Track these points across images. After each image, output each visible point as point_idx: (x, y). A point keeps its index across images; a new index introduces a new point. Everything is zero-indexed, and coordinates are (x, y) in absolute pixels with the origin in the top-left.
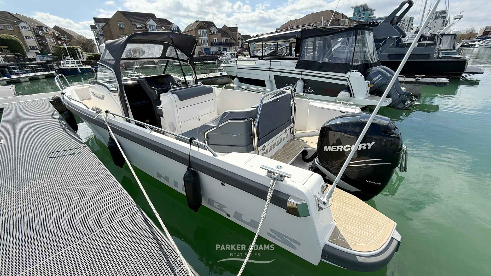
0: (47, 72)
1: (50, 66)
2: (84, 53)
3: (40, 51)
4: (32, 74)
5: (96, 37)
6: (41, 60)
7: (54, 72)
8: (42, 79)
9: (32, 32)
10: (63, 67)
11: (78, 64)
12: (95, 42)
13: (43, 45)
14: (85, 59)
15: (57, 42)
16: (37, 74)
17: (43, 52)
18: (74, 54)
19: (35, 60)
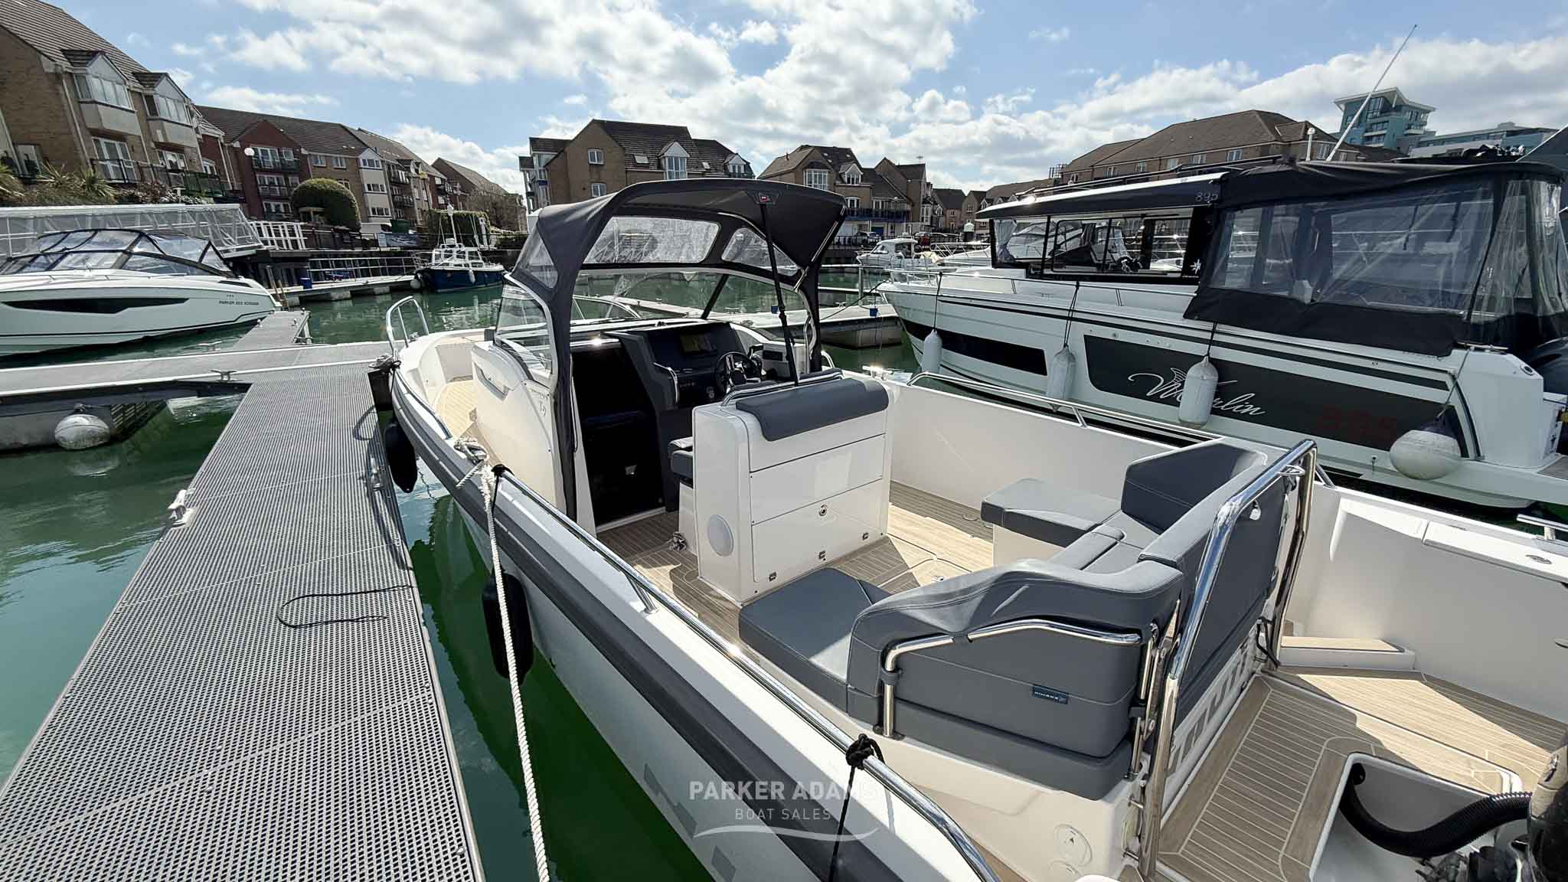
0: (397, 277)
1: (407, 262)
2: (493, 228)
3: (392, 221)
4: (360, 281)
5: (529, 190)
6: (388, 246)
7: (411, 277)
8: (381, 294)
9: (384, 173)
10: (435, 265)
11: (472, 258)
12: (525, 203)
13: (402, 206)
14: (492, 247)
15: (435, 200)
16: (372, 280)
17: (399, 225)
18: (466, 231)
19: (375, 243)
